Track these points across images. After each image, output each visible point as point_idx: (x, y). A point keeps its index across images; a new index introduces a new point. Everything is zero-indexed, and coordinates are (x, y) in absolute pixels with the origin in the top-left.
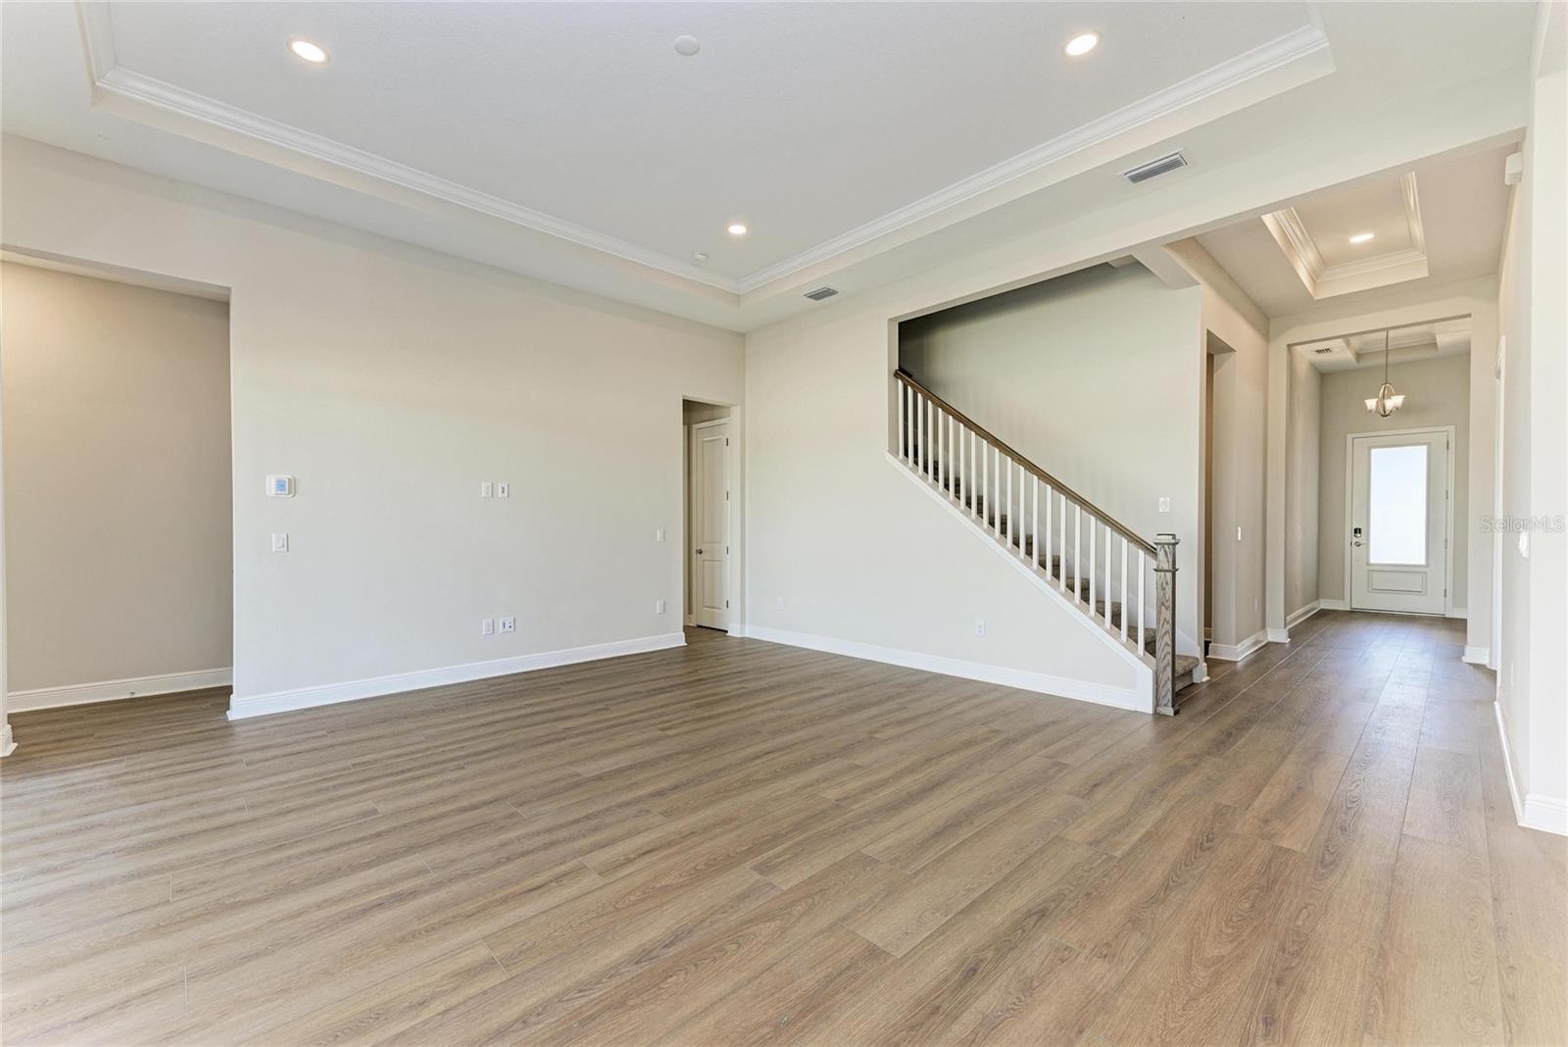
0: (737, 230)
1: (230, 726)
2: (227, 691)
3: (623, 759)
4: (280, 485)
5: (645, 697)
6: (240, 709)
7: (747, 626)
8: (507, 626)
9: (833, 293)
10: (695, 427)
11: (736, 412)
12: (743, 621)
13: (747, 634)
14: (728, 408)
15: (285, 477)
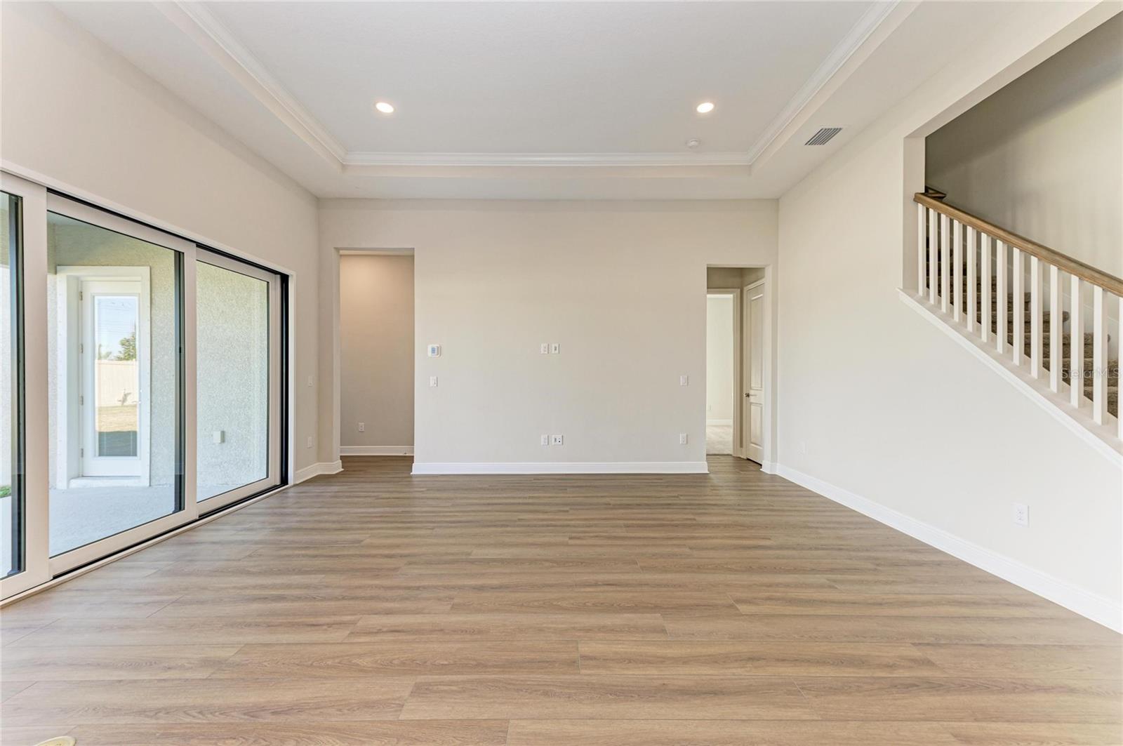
0: (705, 108)
1: (411, 477)
2: (411, 459)
3: (507, 553)
4: (433, 350)
5: (612, 509)
6: (418, 469)
7: (778, 464)
8: (557, 441)
9: (836, 131)
10: (746, 289)
11: (769, 273)
12: (774, 459)
13: (778, 473)
14: (764, 268)
15: (435, 346)
